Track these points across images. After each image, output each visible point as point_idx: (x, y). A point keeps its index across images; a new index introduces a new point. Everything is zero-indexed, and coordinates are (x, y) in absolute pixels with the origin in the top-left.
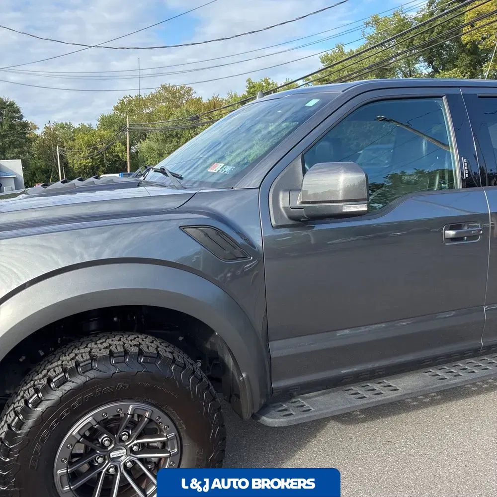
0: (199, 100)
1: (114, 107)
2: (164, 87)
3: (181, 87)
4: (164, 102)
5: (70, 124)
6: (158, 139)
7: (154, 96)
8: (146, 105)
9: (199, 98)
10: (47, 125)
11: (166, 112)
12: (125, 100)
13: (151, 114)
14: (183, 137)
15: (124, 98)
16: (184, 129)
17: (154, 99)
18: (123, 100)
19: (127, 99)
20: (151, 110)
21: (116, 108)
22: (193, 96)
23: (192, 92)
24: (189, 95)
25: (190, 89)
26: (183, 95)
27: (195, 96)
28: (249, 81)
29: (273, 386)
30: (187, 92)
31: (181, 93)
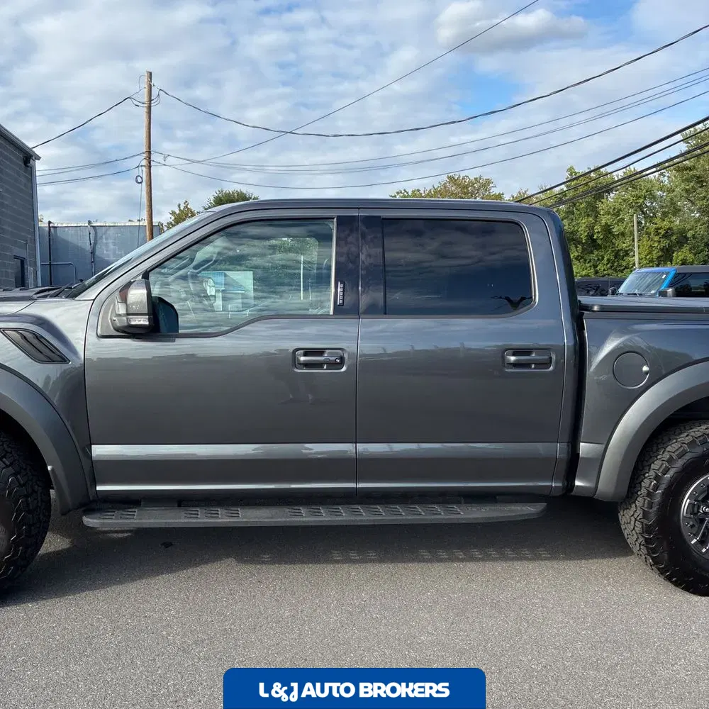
0: (499, 196)
2: (450, 178)
3: (476, 179)
7: (437, 191)
9: (499, 194)
12: (397, 197)
15: (398, 193)
17: (437, 195)
18: (395, 196)
19: (402, 195)
22: (491, 191)
23: (491, 185)
24: (486, 190)
25: (488, 182)
26: (478, 190)
27: (495, 191)
28: (571, 170)
29: (98, 488)
30: (484, 185)
31: (475, 187)
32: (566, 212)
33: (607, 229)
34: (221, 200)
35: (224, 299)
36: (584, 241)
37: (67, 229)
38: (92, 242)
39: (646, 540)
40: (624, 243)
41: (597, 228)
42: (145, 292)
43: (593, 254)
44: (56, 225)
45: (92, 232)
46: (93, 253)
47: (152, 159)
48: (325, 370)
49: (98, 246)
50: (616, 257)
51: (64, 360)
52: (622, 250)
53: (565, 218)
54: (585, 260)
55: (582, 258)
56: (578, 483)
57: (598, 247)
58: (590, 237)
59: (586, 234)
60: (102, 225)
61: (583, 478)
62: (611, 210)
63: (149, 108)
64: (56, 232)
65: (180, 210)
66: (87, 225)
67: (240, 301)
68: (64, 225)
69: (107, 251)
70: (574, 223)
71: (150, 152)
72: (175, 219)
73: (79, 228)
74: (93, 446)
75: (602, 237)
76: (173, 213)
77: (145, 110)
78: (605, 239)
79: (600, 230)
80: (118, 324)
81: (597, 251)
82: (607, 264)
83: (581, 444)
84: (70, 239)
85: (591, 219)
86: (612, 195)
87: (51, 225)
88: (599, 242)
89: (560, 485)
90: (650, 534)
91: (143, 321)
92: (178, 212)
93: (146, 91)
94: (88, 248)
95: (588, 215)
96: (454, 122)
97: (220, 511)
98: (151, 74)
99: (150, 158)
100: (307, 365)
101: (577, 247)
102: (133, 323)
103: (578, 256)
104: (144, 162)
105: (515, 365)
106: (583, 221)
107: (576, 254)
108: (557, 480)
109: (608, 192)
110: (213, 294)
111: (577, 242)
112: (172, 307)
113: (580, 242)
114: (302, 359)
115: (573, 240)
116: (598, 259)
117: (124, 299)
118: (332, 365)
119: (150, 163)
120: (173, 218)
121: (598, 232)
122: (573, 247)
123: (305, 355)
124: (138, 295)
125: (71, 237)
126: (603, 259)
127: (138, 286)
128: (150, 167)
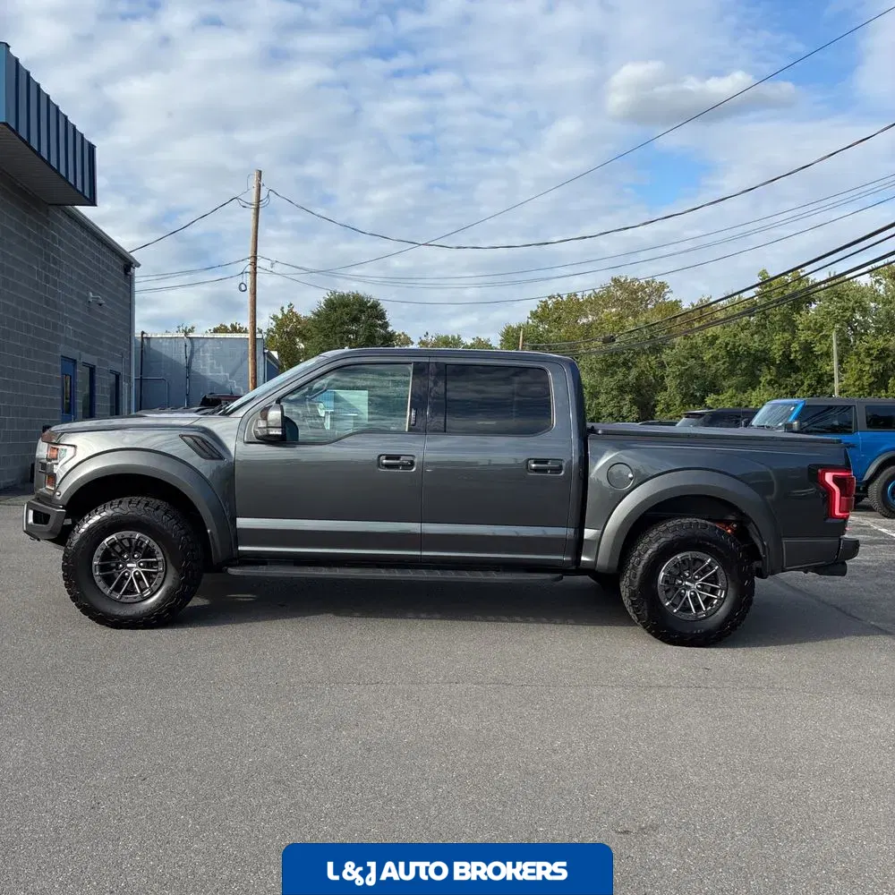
0: (676, 304)
1: (531, 312)
2: (616, 281)
3: (647, 282)
4: (614, 306)
5: (459, 338)
6: (591, 369)
7: (598, 297)
8: (582, 310)
9: (676, 301)
10: (424, 339)
11: (614, 323)
12: (549, 302)
13: (590, 325)
14: (636, 366)
15: (550, 298)
16: (638, 354)
17: (598, 301)
18: (546, 302)
19: (554, 300)
20: (590, 319)
21: (534, 315)
22: (666, 297)
23: (666, 290)
24: (660, 296)
25: (663, 286)
26: (650, 296)
27: (671, 297)
28: (763, 273)
29: (240, 548)
30: (657, 290)
31: (645, 292)
32: (757, 326)
33: (807, 348)
34: (334, 304)
35: (332, 419)
36: (778, 362)
37: (161, 341)
38: (188, 355)
39: (632, 601)
40: (828, 365)
41: (795, 346)
42: (280, 412)
43: (791, 377)
44: (149, 336)
45: (189, 344)
46: (188, 367)
47: (258, 265)
48: (400, 470)
49: (194, 360)
50: (818, 382)
51: (221, 458)
52: (826, 373)
53: (756, 333)
54: (780, 385)
55: (776, 382)
56: (583, 558)
57: (797, 370)
58: (786, 356)
59: (781, 353)
60: (199, 336)
61: (587, 555)
62: (812, 325)
63: (257, 209)
64: (149, 343)
65: (283, 314)
66: (183, 336)
67: (352, 421)
68: (159, 336)
69: (204, 365)
70: (766, 340)
71: (255, 258)
72: (277, 325)
73: (173, 340)
74: (238, 519)
75: (800, 357)
76: (275, 318)
77: (253, 211)
78: (806, 359)
79: (798, 349)
80: (260, 434)
81: (796, 373)
82: (808, 391)
83: (586, 530)
84: (163, 351)
85: (786, 335)
86: (814, 306)
87: (144, 336)
88: (798, 363)
89: (569, 559)
90: (635, 596)
91: (278, 432)
92: (280, 316)
93: (254, 191)
94: (184, 362)
95: (784, 331)
96: (585, 238)
97: (323, 569)
98: (260, 172)
99: (255, 264)
100: (387, 466)
101: (769, 369)
102: (271, 433)
103: (771, 380)
104: (249, 269)
105: (536, 470)
106: (777, 337)
107: (769, 377)
108: (567, 555)
109: (811, 301)
110: (323, 415)
111: (770, 362)
112: (294, 423)
113: (773, 363)
114: (384, 461)
115: (765, 360)
116: (797, 385)
117: (265, 418)
118: (406, 466)
119: (255, 269)
120: (274, 323)
121: (796, 352)
122: (765, 370)
123: (387, 459)
124: (274, 415)
125: (165, 350)
126: (803, 383)
127: (275, 408)
128: (255, 273)
